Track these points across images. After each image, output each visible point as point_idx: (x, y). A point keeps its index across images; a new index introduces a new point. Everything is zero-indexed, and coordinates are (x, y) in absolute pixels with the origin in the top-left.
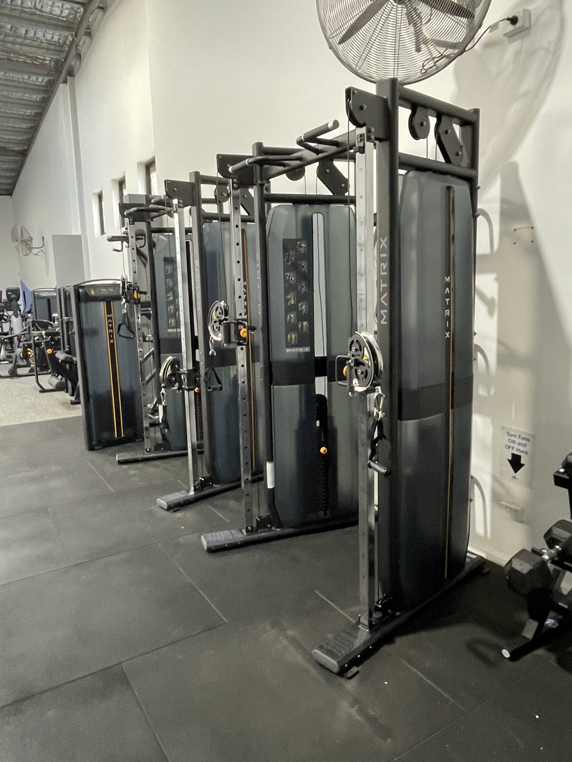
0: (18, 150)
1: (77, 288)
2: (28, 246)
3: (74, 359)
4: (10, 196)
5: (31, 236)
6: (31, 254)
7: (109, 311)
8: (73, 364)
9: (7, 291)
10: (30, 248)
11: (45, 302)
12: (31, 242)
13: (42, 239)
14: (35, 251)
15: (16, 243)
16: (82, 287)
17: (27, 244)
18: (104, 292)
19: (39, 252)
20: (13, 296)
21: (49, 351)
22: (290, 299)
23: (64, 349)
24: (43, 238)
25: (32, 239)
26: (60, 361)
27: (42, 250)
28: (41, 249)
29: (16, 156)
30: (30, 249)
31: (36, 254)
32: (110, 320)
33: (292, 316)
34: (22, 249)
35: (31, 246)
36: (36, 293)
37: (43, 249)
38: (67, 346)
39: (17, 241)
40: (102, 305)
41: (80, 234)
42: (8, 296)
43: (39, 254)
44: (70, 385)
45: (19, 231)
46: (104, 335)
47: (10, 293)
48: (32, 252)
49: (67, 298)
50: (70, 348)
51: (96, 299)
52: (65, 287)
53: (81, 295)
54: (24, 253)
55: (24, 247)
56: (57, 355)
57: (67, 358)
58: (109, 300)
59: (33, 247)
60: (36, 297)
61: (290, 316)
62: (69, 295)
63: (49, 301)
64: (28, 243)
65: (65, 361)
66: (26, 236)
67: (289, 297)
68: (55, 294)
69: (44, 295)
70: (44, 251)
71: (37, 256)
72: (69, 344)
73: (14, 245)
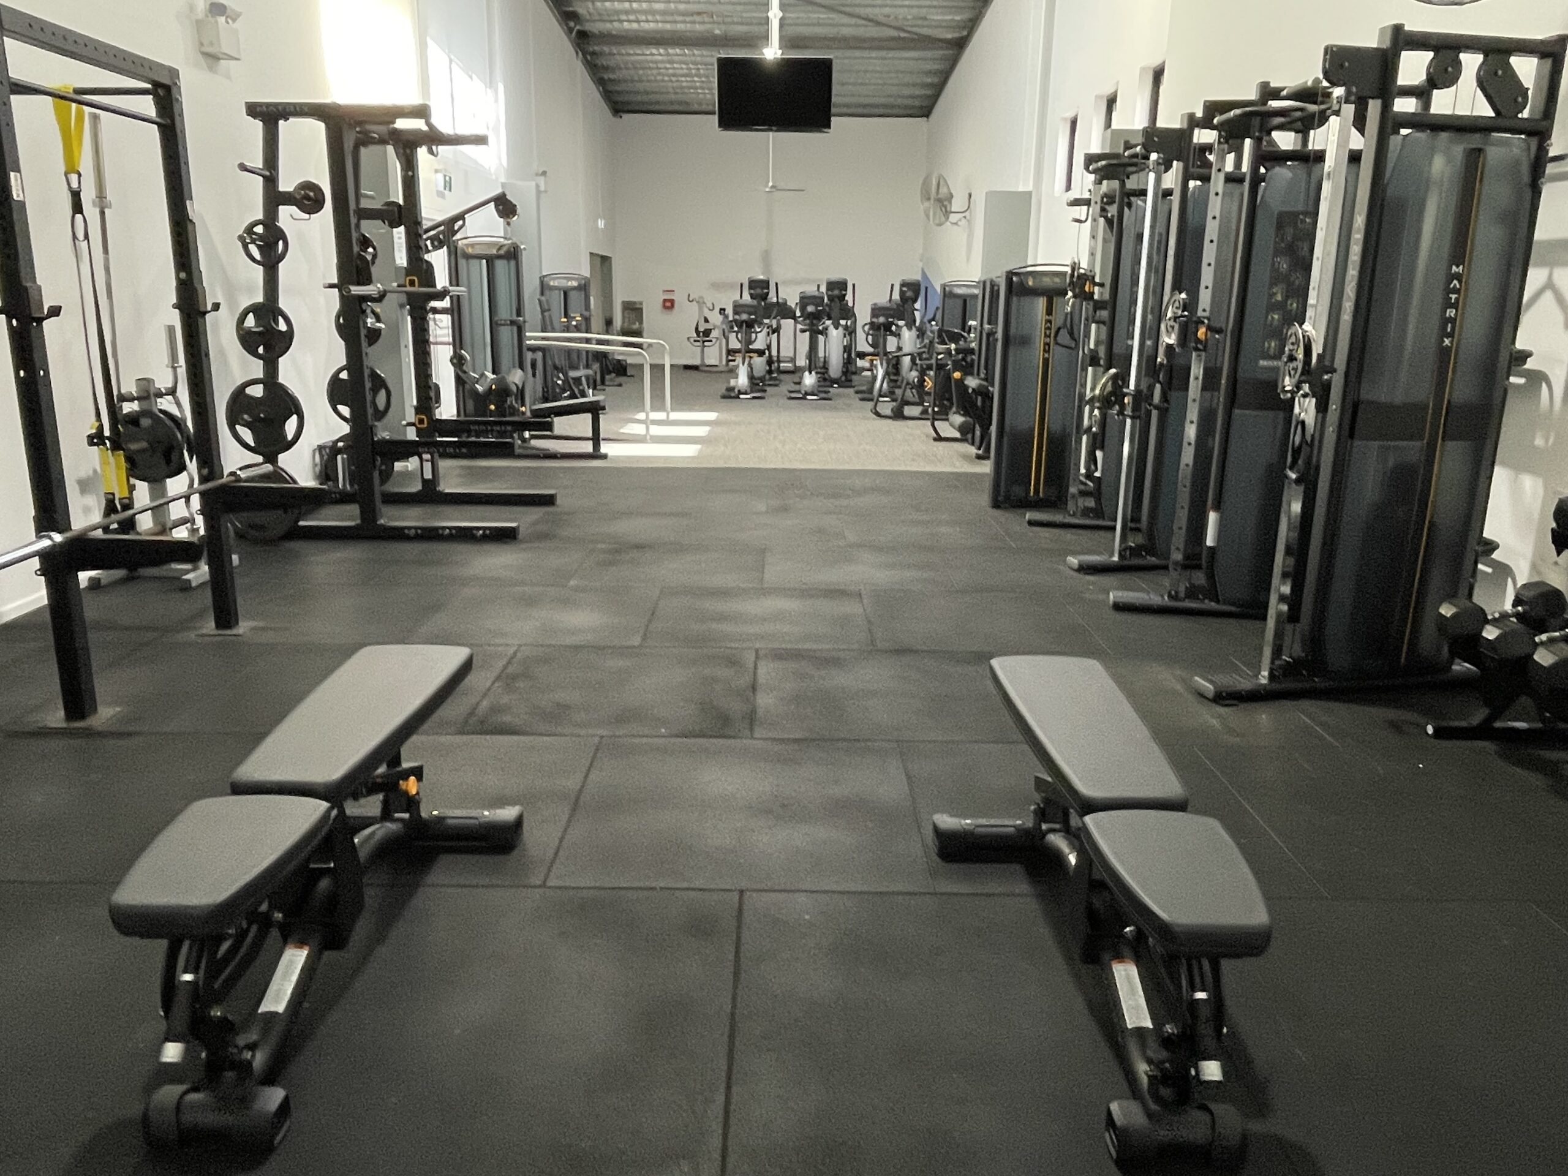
0: (952, 39)
1: (1010, 275)
2: (944, 209)
3: (991, 389)
4: (925, 119)
5: (952, 191)
6: (948, 223)
7: (1049, 311)
8: (988, 397)
9: (903, 285)
10: (946, 211)
11: (960, 302)
12: (950, 203)
13: (967, 196)
14: (953, 218)
15: (927, 204)
16: (1017, 274)
17: (943, 205)
18: (1047, 282)
19: (960, 220)
20: (909, 294)
21: (957, 375)
22: (1275, 294)
23: (978, 374)
24: (970, 195)
25: (952, 196)
26: (970, 391)
27: (965, 217)
28: (964, 215)
29: (947, 48)
30: (947, 213)
31: (956, 224)
32: (1049, 324)
33: (1276, 317)
34: (934, 214)
35: (948, 209)
36: (947, 289)
37: (967, 214)
38: (983, 371)
39: (929, 199)
40: (1041, 303)
41: (1030, 188)
42: (902, 293)
43: (959, 223)
44: (978, 433)
45: (934, 182)
46: (1037, 345)
47: (904, 289)
48: (950, 219)
49: (994, 295)
50: (986, 374)
51: (1035, 292)
52: (994, 279)
53: (1014, 286)
54: (937, 222)
55: (939, 210)
56: (966, 382)
57: (980, 385)
58: (1053, 295)
59: (953, 210)
60: (948, 294)
61: (1273, 318)
62: (998, 291)
63: (965, 301)
64: (945, 203)
65: (977, 391)
66: (943, 190)
67: (1274, 290)
68: (976, 291)
69: (959, 291)
70: (968, 217)
71: (956, 227)
72: (986, 368)
73: (922, 207)
